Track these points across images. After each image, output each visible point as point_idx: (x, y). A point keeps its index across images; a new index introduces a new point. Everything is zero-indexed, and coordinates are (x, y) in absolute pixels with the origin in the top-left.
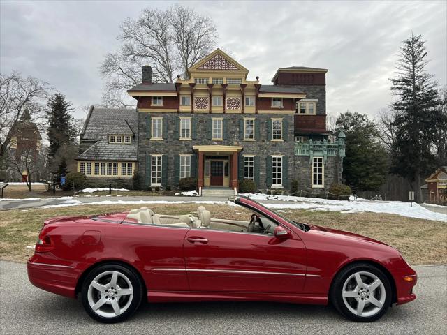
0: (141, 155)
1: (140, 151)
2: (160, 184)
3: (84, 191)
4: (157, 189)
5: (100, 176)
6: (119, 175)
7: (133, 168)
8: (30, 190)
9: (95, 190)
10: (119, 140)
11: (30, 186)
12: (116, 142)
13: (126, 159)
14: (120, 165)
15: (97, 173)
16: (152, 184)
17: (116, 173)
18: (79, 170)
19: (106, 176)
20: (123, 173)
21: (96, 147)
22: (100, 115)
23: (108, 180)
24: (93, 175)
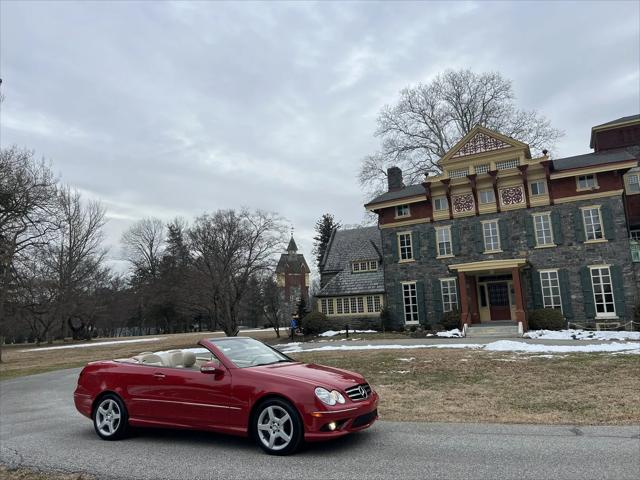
0: (389, 284)
1: (387, 279)
2: (417, 322)
3: (324, 334)
4: (414, 328)
5: (343, 314)
6: (366, 312)
7: (381, 303)
8: (279, 336)
9: (337, 332)
10: (363, 268)
11: (278, 332)
12: (360, 271)
13: (372, 291)
14: (365, 299)
15: (340, 311)
16: (408, 323)
17: (361, 310)
18: (320, 310)
19: (351, 314)
20: (370, 310)
21: (337, 280)
22: (343, 239)
23: (354, 319)
24: (336, 314)
